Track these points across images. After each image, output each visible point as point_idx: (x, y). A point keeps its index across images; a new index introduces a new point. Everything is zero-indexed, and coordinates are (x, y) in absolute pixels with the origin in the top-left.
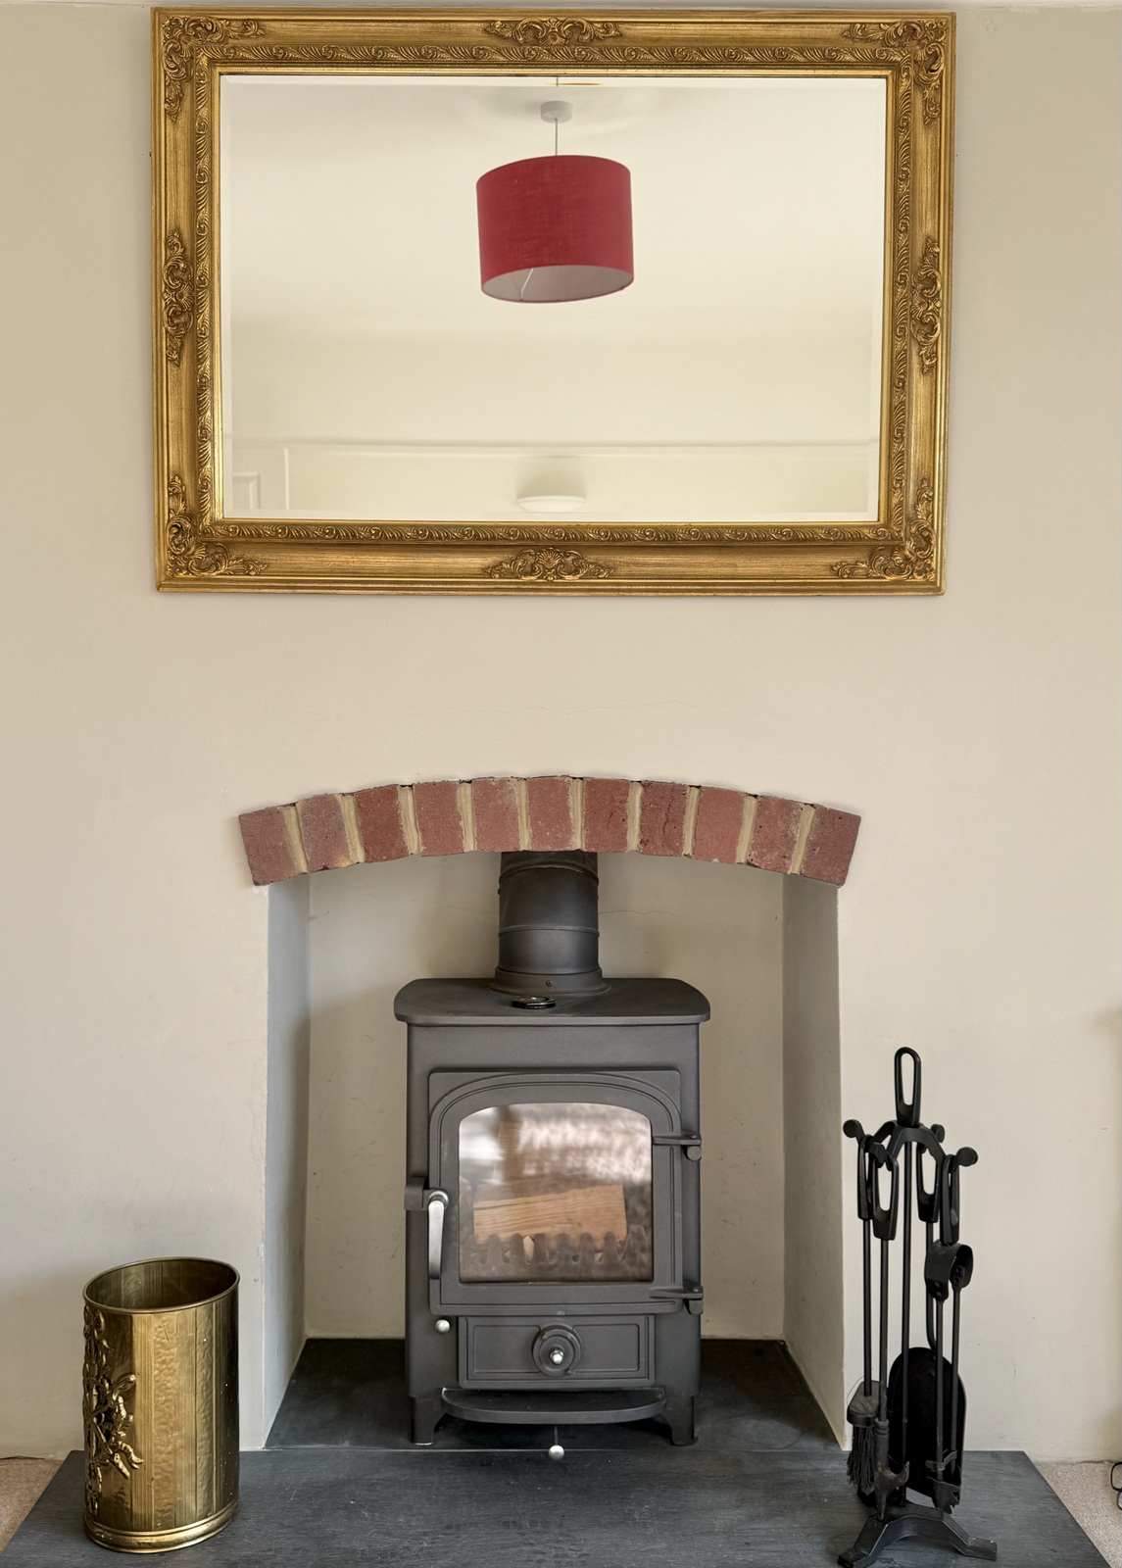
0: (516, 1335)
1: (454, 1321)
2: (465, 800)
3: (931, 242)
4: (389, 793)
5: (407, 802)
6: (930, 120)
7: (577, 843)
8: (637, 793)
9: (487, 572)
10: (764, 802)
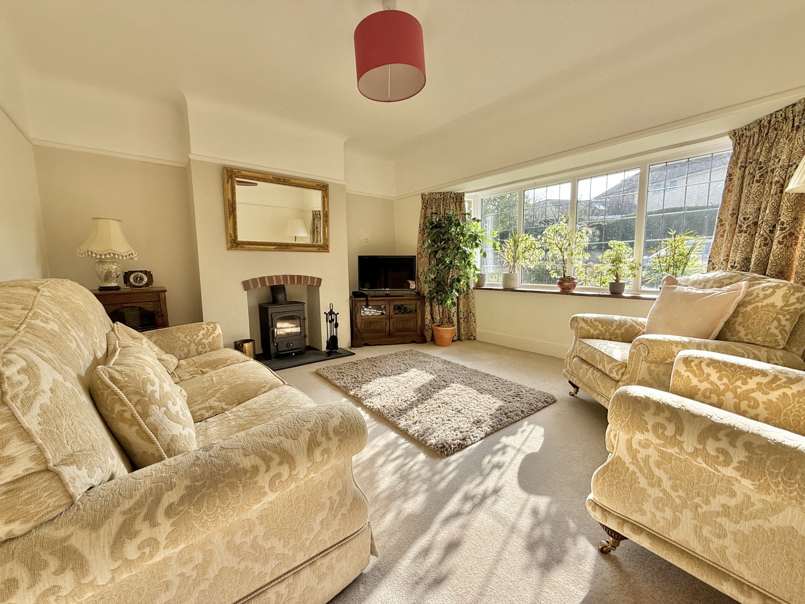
0: (285, 344)
1: (277, 343)
2: (274, 278)
3: (327, 211)
4: (264, 278)
5: (266, 279)
6: (326, 197)
7: (282, 284)
8: (296, 277)
9: (275, 248)
10: (311, 277)
